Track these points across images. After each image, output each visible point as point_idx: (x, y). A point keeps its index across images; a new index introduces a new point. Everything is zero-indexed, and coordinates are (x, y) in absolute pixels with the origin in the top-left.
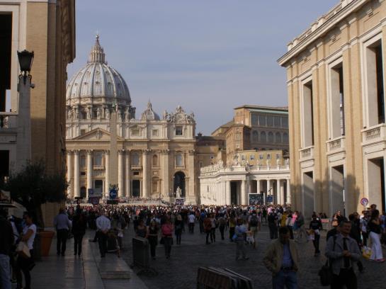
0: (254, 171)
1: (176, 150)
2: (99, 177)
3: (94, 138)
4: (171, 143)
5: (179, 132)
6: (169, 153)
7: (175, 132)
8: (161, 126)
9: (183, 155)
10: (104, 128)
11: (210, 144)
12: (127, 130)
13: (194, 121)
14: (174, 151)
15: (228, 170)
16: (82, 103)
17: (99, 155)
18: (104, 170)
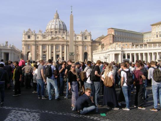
0: (124, 50)
1: (85, 44)
2: (58, 54)
3: (56, 40)
4: (83, 42)
5: (86, 38)
6: (82, 46)
7: (84, 38)
8: (80, 36)
9: (87, 46)
10: (60, 36)
11: (95, 43)
12: (68, 37)
13: (91, 35)
14: (84, 45)
15: (114, 49)
16: (52, 31)
17: (58, 46)
18: (60, 51)
